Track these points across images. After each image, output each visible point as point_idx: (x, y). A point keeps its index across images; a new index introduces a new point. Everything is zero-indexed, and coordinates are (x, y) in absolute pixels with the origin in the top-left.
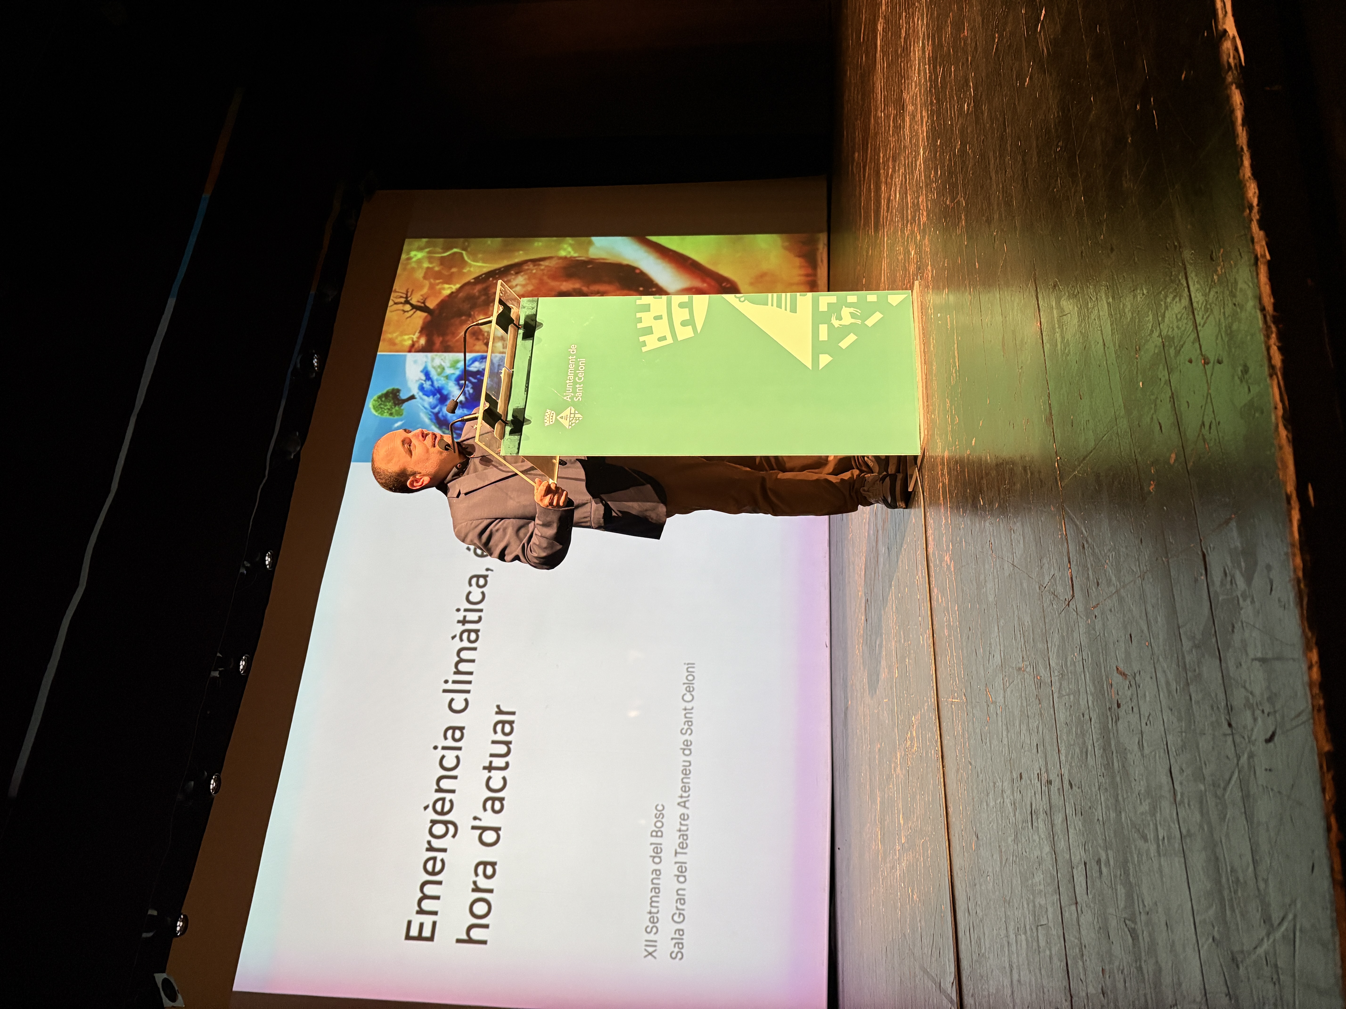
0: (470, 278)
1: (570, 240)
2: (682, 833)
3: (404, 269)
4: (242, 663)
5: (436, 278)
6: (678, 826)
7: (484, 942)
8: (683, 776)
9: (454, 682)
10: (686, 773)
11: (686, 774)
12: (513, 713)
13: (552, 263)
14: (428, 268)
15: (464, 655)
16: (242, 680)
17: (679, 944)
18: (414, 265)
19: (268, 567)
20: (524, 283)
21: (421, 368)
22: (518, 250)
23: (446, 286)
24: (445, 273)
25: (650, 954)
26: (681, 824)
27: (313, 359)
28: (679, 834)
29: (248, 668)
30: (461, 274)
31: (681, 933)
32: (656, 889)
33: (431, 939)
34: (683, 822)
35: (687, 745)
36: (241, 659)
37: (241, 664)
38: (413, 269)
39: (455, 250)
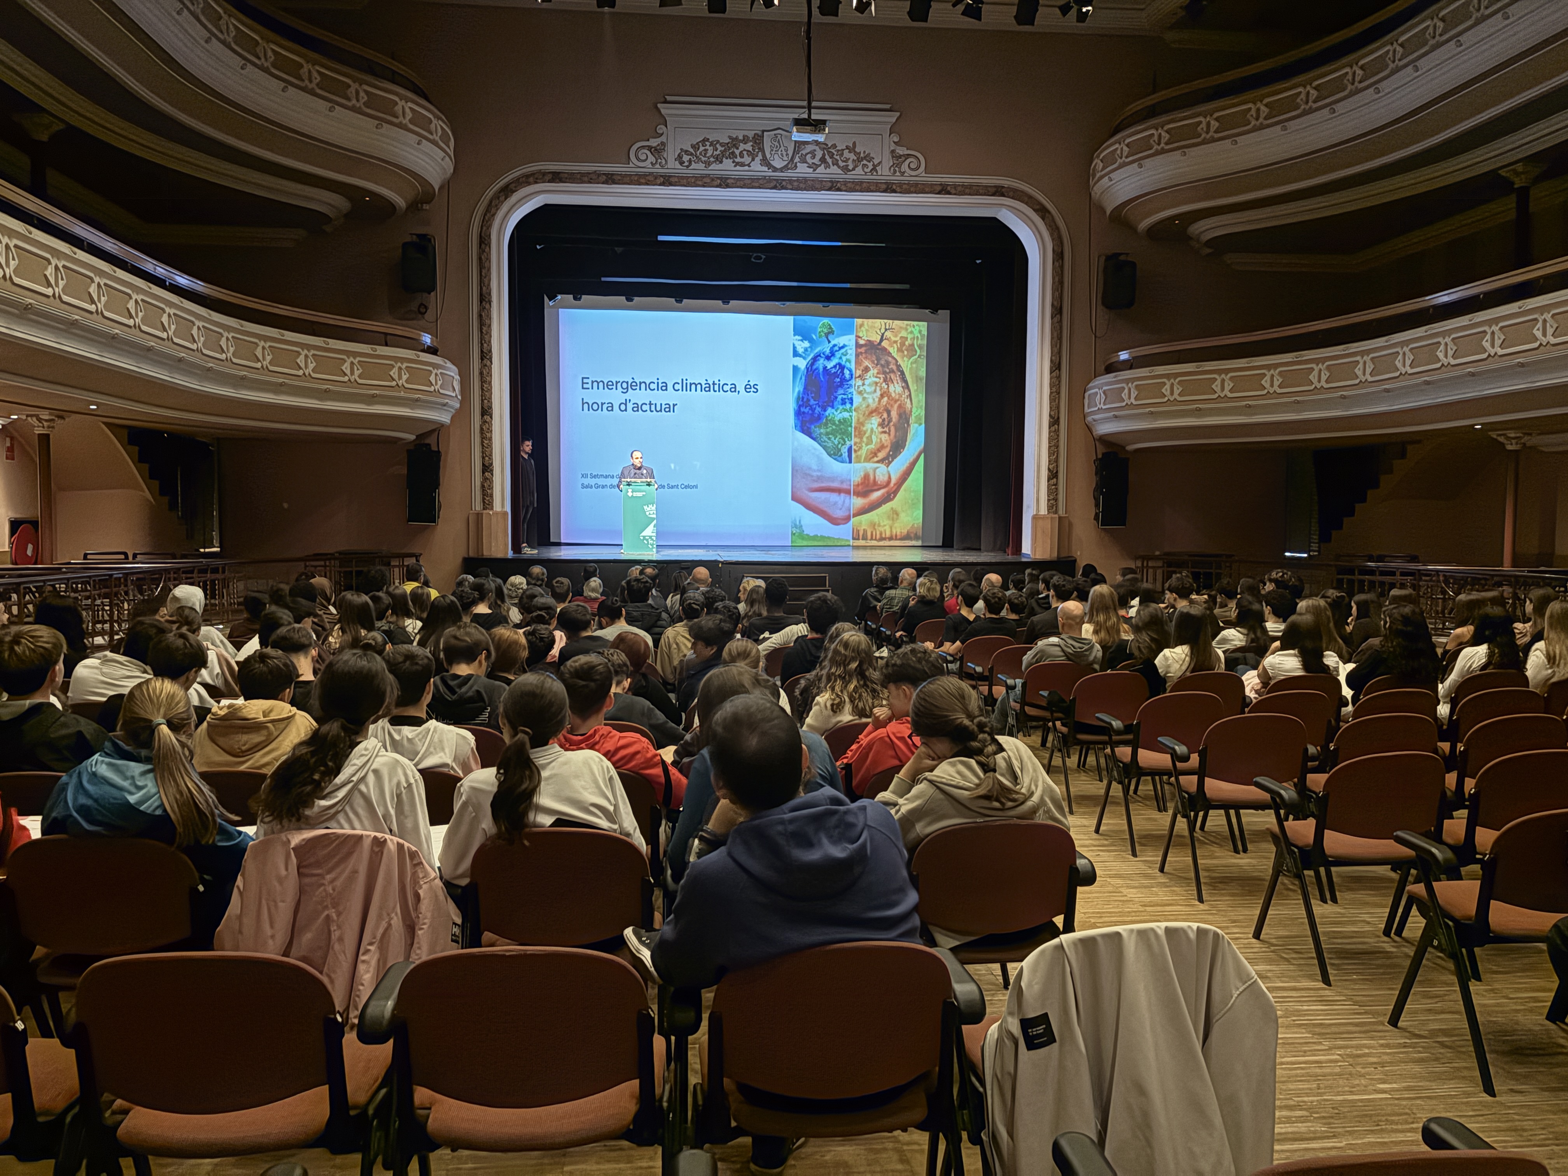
1: (923, 413)
3: (908, 325)
5: (901, 343)
7: (583, 410)
9: (687, 383)
12: (673, 412)
13: (908, 405)
14: (908, 337)
15: (699, 386)
17: (587, 487)
18: (910, 329)
20: (897, 391)
21: (846, 344)
22: (917, 386)
23: (896, 350)
24: (904, 348)
30: (903, 357)
31: (591, 487)
32: (606, 477)
33: (583, 388)
39: (918, 351)
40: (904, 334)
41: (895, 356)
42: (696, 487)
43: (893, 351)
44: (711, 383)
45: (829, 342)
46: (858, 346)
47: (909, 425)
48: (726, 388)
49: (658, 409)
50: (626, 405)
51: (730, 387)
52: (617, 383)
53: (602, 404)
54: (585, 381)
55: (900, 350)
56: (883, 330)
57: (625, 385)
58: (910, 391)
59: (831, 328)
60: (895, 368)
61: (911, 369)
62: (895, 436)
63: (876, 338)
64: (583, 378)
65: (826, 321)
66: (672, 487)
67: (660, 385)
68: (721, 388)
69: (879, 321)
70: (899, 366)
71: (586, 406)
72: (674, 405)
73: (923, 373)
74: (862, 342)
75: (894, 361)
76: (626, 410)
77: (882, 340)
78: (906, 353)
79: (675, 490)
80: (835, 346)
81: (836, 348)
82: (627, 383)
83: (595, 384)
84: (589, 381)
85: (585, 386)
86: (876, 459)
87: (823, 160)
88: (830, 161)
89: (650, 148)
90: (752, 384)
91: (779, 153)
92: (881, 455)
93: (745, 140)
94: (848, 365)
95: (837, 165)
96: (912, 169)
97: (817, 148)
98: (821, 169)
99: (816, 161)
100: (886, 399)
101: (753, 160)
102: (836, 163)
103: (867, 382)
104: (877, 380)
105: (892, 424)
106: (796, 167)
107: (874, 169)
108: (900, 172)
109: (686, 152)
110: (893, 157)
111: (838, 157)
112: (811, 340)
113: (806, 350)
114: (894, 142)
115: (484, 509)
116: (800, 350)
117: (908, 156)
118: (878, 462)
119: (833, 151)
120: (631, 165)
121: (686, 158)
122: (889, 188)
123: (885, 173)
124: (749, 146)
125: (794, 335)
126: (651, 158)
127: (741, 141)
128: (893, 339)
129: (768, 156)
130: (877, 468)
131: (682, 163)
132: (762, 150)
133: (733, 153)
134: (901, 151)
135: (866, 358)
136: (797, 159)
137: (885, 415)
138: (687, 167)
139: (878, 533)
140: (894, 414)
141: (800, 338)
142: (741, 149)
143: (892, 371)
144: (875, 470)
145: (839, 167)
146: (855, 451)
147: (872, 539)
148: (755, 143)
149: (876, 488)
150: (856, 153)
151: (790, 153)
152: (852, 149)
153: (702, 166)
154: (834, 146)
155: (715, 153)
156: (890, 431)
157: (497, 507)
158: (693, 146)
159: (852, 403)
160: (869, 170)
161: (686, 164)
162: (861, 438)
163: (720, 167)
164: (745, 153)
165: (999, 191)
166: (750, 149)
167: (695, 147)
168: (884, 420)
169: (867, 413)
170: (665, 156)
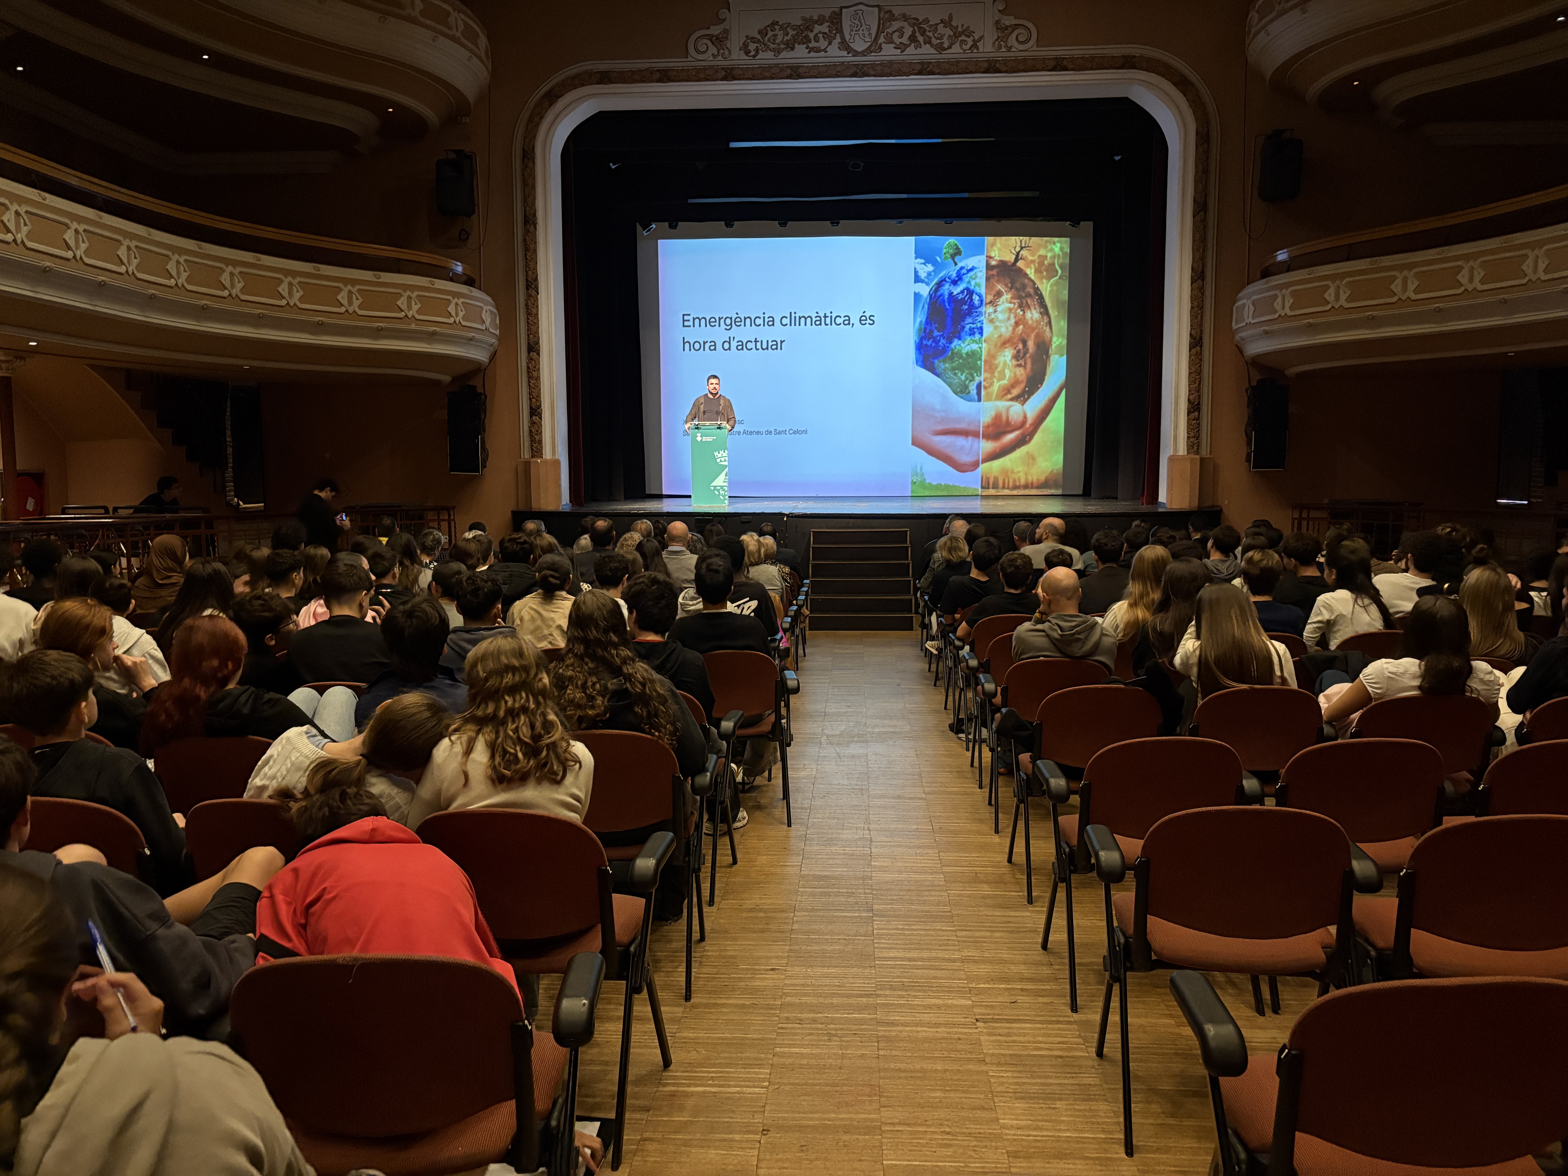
0: (1038, 284)
1: (1065, 342)
3: (1047, 242)
5: (1039, 263)
7: (684, 350)
9: (795, 317)
10: (758, 433)
12: (781, 349)
13: (1048, 333)
14: (1046, 257)
21: (976, 266)
22: (1058, 312)
23: (1033, 271)
24: (1043, 268)
30: (1041, 278)
33: (684, 326)
38: (1047, 247)
39: (1060, 271)
40: (1042, 252)
41: (1033, 278)
42: (806, 432)
43: (1031, 272)
44: (822, 315)
45: (956, 264)
46: (989, 267)
47: (1048, 356)
48: (839, 320)
49: (765, 346)
50: (729, 343)
51: (843, 319)
52: (720, 319)
53: (705, 343)
54: (686, 318)
55: (1038, 271)
56: (1018, 249)
57: (728, 321)
58: (1049, 317)
59: (958, 248)
60: (1032, 291)
61: (1051, 291)
62: (1032, 369)
63: (1011, 258)
64: (684, 315)
65: (952, 240)
66: (780, 433)
67: (767, 320)
68: (833, 321)
69: (1013, 238)
70: (1037, 290)
71: (687, 345)
72: (782, 342)
73: (1065, 295)
74: (993, 263)
75: (1031, 284)
76: (729, 349)
77: (1017, 260)
78: (1045, 273)
79: (783, 435)
80: (962, 268)
81: (964, 271)
82: (731, 318)
83: (697, 321)
84: (690, 318)
85: (686, 323)
86: (1009, 396)
87: (913, 39)
88: (921, 39)
89: (710, 37)
90: (867, 315)
91: (861, 32)
92: (1015, 392)
93: (821, 21)
94: (977, 290)
95: (930, 43)
96: (1021, 43)
97: (905, 24)
98: (911, 50)
99: (905, 40)
100: (1021, 327)
101: (830, 43)
102: (928, 42)
103: (999, 309)
104: (1011, 306)
105: (1028, 355)
106: (880, 48)
107: (975, 45)
108: (1006, 46)
109: (753, 40)
110: (998, 29)
111: (931, 34)
112: (934, 263)
113: (929, 274)
114: (999, 11)
115: (532, 457)
116: (923, 275)
117: (1017, 26)
118: (1012, 399)
119: (924, 26)
120: (690, 59)
121: (752, 47)
122: (991, 67)
123: (987, 49)
124: (825, 28)
125: (916, 258)
126: (713, 50)
127: (816, 22)
128: (1030, 258)
129: (847, 37)
130: (1011, 406)
131: (747, 53)
132: (840, 31)
133: (807, 37)
134: (1008, 21)
135: (998, 282)
136: (882, 40)
137: (1020, 346)
138: (754, 56)
139: (1011, 481)
140: (1031, 344)
141: (923, 261)
142: (816, 31)
143: (1029, 295)
144: (1008, 409)
145: (932, 46)
146: (985, 388)
147: (1004, 488)
148: (832, 22)
149: (1009, 429)
150: (952, 28)
151: (874, 32)
152: (947, 23)
153: (770, 54)
154: (927, 21)
155: (786, 38)
156: (1025, 363)
157: (547, 454)
158: (760, 32)
159: (981, 334)
160: (968, 47)
161: (753, 53)
162: (992, 373)
163: (791, 54)
164: (820, 35)
165: (1127, 63)
166: (827, 30)
167: (763, 32)
168: (1019, 351)
169: (999, 344)
170: (728, 45)
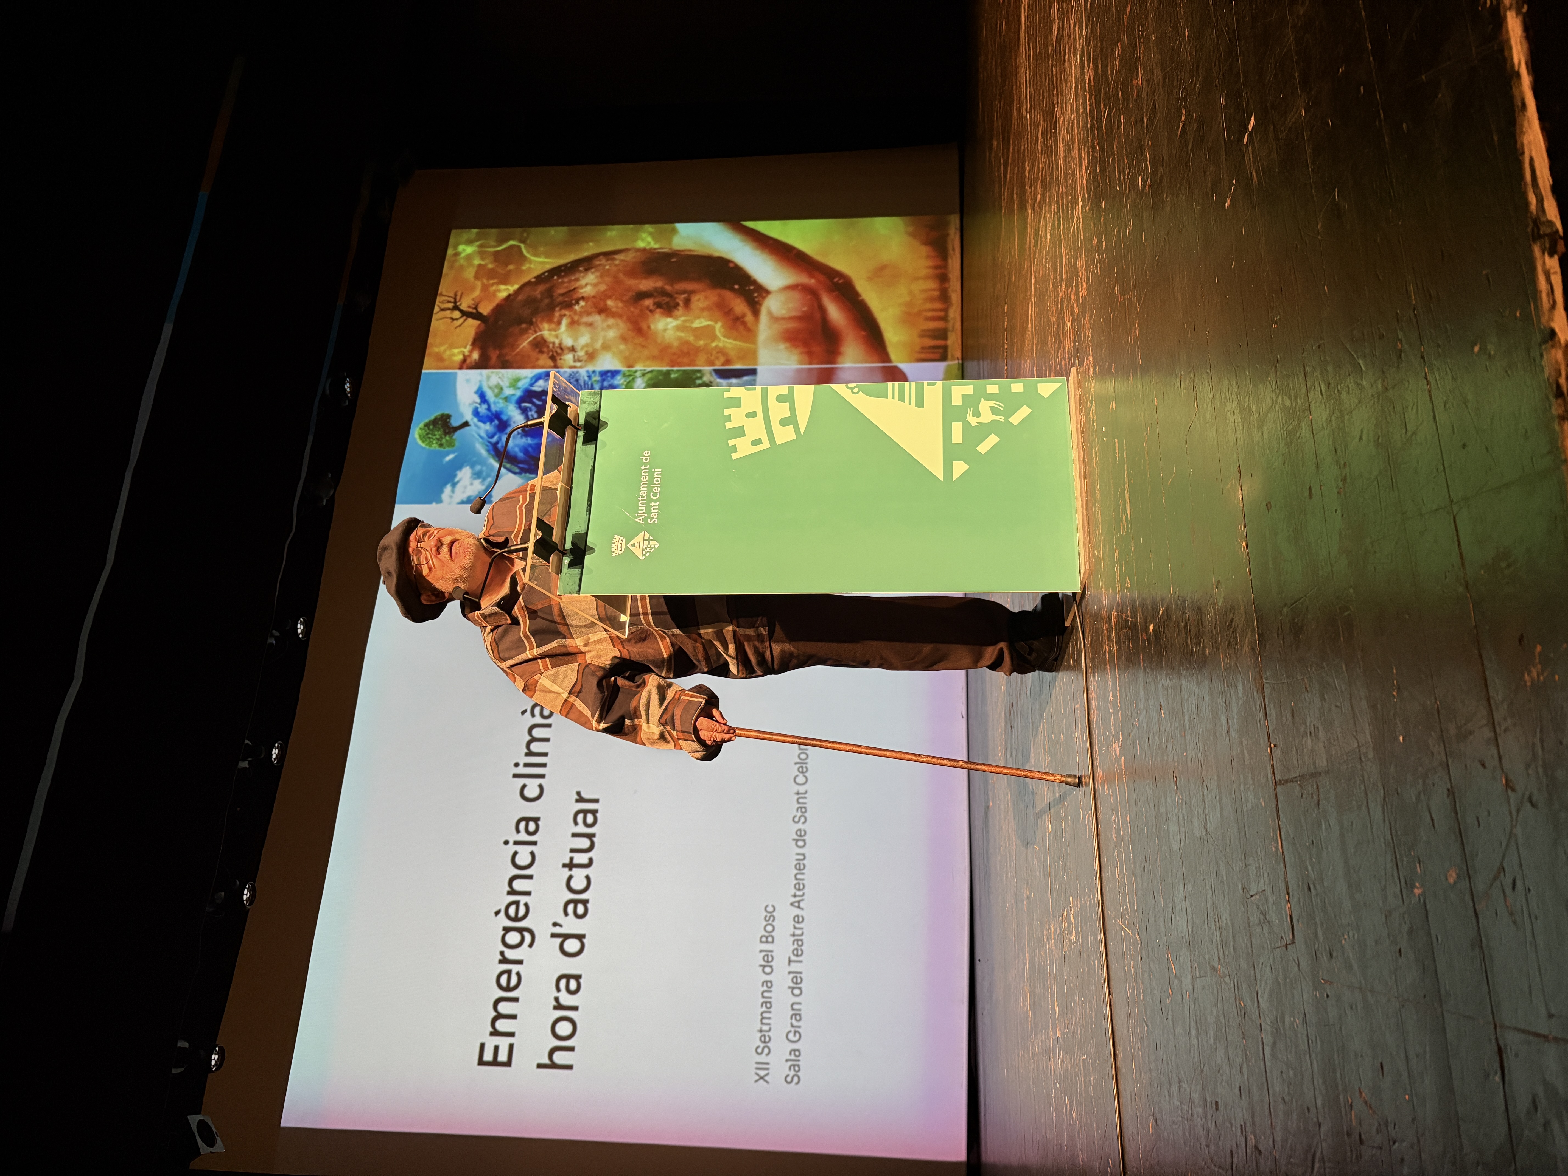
0: (530, 277)
1: (649, 228)
2: (796, 938)
3: (451, 267)
4: (275, 752)
5: (489, 279)
6: (792, 930)
7: (569, 1067)
8: (796, 872)
9: (526, 765)
10: (800, 867)
11: (800, 869)
12: (596, 801)
14: (480, 266)
15: (537, 733)
16: (275, 772)
17: (795, 1067)
18: (462, 261)
19: (301, 636)
20: (595, 281)
21: (475, 388)
22: (587, 242)
23: (502, 287)
24: (500, 270)
25: (762, 1078)
26: (795, 928)
27: (345, 384)
28: (792, 939)
29: (281, 757)
30: (519, 272)
31: (797, 1053)
32: (767, 1004)
33: (508, 1064)
34: (797, 926)
35: (801, 835)
36: (273, 747)
37: (273, 752)
38: (462, 267)
39: (512, 243)
40: (469, 274)
49: (585, 843)
50: (566, 937)
52: (504, 960)
53: (559, 1006)
54: (488, 1056)
55: (505, 280)
57: (513, 938)
61: (547, 256)
64: (481, 1062)
65: (416, 432)
67: (523, 836)
71: (559, 1057)
72: (580, 799)
76: (580, 937)
78: (511, 267)
80: (476, 413)
81: (483, 409)
85: (503, 1057)
94: (523, 384)
112: (457, 465)
125: (439, 501)
130: (770, 313)
139: (929, 306)
144: (774, 319)
147: (945, 319)
149: (818, 316)
